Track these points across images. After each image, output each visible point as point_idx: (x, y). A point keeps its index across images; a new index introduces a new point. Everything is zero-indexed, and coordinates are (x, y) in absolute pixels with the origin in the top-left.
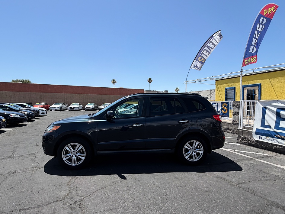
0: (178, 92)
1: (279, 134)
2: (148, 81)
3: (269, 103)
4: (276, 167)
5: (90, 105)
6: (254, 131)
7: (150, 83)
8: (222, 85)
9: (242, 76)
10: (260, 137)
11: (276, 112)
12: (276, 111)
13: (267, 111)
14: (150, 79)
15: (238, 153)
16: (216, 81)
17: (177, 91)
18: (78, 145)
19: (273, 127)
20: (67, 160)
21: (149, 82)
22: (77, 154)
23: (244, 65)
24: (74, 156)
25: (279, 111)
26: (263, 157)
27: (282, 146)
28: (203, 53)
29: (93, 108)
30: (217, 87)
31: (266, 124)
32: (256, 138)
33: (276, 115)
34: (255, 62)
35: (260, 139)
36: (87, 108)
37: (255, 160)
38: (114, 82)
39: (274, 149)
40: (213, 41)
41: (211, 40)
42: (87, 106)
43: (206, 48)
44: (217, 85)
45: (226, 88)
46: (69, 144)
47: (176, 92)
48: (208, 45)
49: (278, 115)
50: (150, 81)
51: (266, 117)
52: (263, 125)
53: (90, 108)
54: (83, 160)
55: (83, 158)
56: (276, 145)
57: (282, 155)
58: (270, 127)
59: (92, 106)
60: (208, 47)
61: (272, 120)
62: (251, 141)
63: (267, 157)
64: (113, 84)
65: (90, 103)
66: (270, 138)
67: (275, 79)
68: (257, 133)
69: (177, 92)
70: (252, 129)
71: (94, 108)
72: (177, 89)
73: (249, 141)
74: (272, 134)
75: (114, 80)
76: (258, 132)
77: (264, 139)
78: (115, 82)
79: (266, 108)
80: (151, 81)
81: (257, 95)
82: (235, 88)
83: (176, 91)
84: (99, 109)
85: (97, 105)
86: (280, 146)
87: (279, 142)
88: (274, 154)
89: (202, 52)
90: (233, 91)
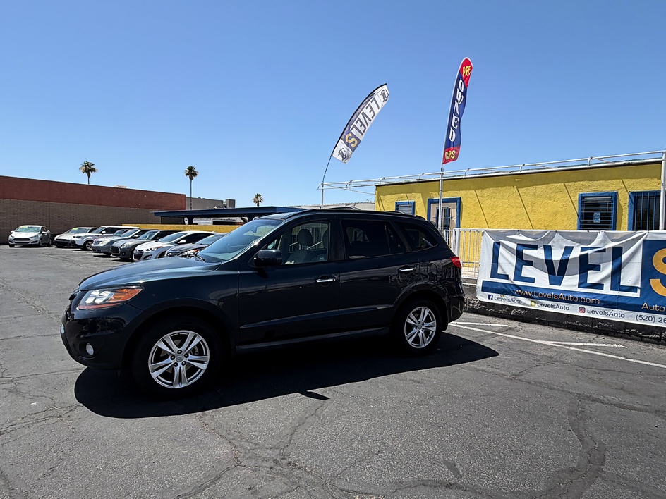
0: (261, 205)
1: (522, 288)
2: (187, 175)
3: (505, 235)
4: (537, 344)
5: (26, 230)
6: (479, 285)
7: (191, 179)
8: (388, 197)
9: (444, 180)
10: (489, 296)
11: (517, 250)
12: (515, 248)
13: (502, 249)
14: (191, 169)
15: (465, 327)
16: (377, 186)
17: (258, 202)
18: (191, 334)
19: (511, 276)
20: (159, 377)
21: (188, 177)
22: (187, 357)
23: (445, 161)
24: (180, 364)
25: (520, 248)
26: (507, 330)
27: (525, 309)
28: (355, 126)
29: (38, 240)
30: (378, 200)
31: (500, 272)
32: (483, 297)
33: (515, 257)
34: (455, 159)
35: (489, 298)
36: (16, 239)
37: (499, 336)
38: (89, 169)
39: (513, 315)
40: (373, 104)
41: (370, 102)
42: (15, 235)
43: (360, 116)
44: (379, 196)
45: (396, 203)
46: (168, 335)
47: (255, 205)
48: (364, 110)
49: (519, 255)
50: (192, 173)
51: (500, 259)
52: (494, 273)
53: (28, 239)
54: (203, 372)
55: (204, 366)
56: (516, 307)
57: (525, 324)
58: (506, 277)
59: (35, 234)
60: (363, 114)
61: (509, 265)
62: (473, 304)
63: (510, 329)
64: (86, 174)
65: (26, 226)
66: (507, 296)
67: (484, 191)
68: (484, 289)
69: (258, 205)
70: (475, 281)
71: (41, 239)
72: (257, 197)
73: (470, 303)
74: (509, 290)
75: (87, 164)
76: (487, 287)
77: (497, 299)
78: (93, 170)
79: (499, 243)
80: (195, 174)
81: (454, 219)
82: (414, 203)
83: (255, 202)
84: (59, 243)
85: (48, 232)
86: (523, 309)
87: (520, 302)
88: (514, 324)
89: (354, 123)
90: (411, 209)
